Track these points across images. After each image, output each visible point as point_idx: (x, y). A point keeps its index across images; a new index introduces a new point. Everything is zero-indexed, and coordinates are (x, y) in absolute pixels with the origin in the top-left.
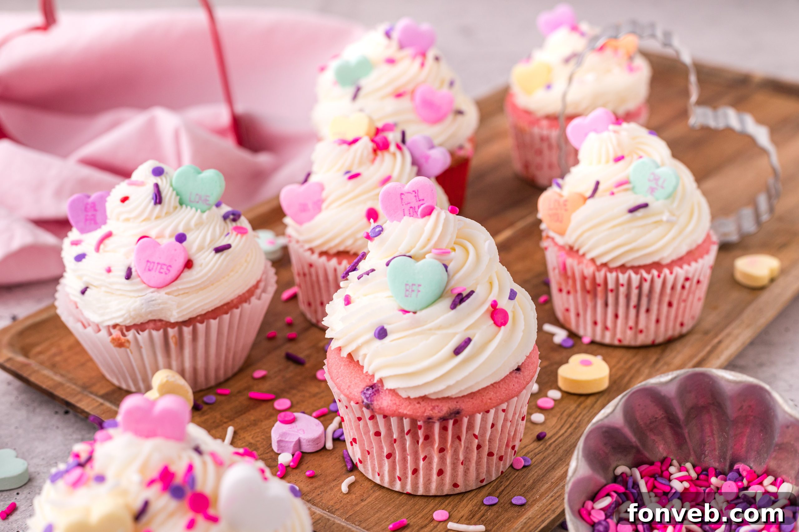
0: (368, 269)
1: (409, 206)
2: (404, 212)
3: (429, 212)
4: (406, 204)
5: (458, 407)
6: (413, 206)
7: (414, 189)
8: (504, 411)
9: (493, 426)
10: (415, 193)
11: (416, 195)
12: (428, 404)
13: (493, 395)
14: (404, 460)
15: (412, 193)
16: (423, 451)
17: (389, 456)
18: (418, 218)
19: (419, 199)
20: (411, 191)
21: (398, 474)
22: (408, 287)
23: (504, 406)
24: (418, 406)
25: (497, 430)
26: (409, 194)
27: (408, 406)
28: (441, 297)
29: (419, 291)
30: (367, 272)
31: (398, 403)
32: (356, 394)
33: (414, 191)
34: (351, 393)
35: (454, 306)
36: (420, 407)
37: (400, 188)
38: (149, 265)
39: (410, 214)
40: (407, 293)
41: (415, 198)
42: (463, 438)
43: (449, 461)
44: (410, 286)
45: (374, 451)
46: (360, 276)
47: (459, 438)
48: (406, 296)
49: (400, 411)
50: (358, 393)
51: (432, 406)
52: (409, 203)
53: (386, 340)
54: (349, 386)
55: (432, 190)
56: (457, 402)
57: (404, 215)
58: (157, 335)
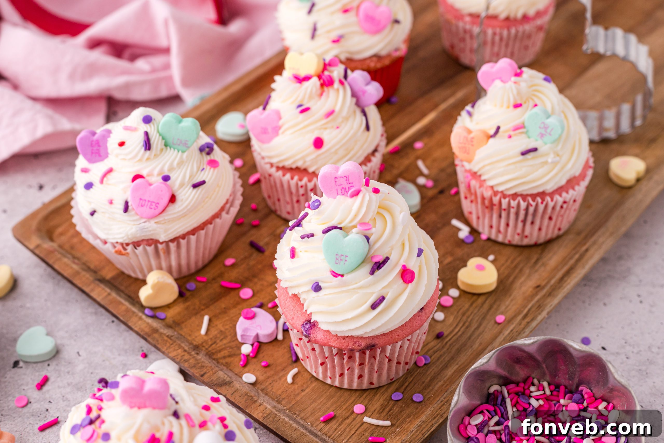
0: (309, 232)
1: (341, 187)
2: (337, 191)
3: (357, 193)
4: (339, 185)
5: (373, 342)
6: (344, 187)
7: (345, 175)
8: (408, 340)
9: (401, 347)
10: (346, 178)
11: (347, 179)
12: (351, 340)
13: (400, 332)
14: (334, 367)
15: (344, 178)
16: (347, 365)
17: (322, 364)
18: (348, 197)
19: (349, 182)
20: (343, 176)
21: (329, 374)
22: (338, 257)
23: (409, 338)
24: (344, 341)
25: (403, 350)
26: (341, 178)
27: (336, 341)
28: (363, 262)
29: (346, 261)
30: (308, 235)
31: (328, 338)
32: (298, 326)
33: (345, 176)
34: (294, 324)
35: (372, 272)
36: (345, 342)
37: (335, 173)
38: (142, 202)
39: (342, 192)
40: (337, 261)
41: (346, 181)
42: (378, 358)
43: (366, 371)
44: (339, 256)
45: (312, 357)
46: (303, 237)
47: (374, 358)
48: (336, 263)
49: (330, 344)
50: (299, 325)
51: (354, 341)
52: (341, 185)
53: (321, 293)
54: (293, 318)
55: (360, 176)
56: (373, 339)
57: (337, 195)
58: (150, 249)
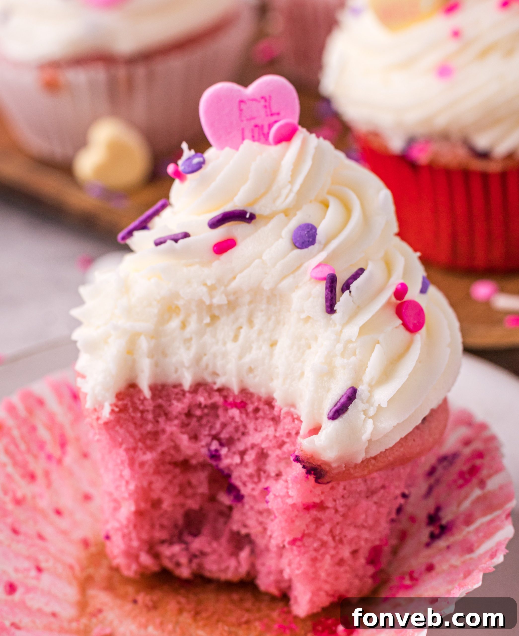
0: (177, 230)
1: (253, 123)
2: (243, 133)
3: (287, 135)
4: (247, 119)
6: (261, 124)
7: (264, 94)
10: (266, 101)
11: (267, 104)
15: (259, 101)
18: (269, 144)
19: (271, 111)
20: (258, 97)
26: (254, 103)
30: (175, 235)
33: (263, 98)
39: (253, 137)
41: (264, 110)
46: (162, 240)
52: (253, 118)
57: (243, 139)
